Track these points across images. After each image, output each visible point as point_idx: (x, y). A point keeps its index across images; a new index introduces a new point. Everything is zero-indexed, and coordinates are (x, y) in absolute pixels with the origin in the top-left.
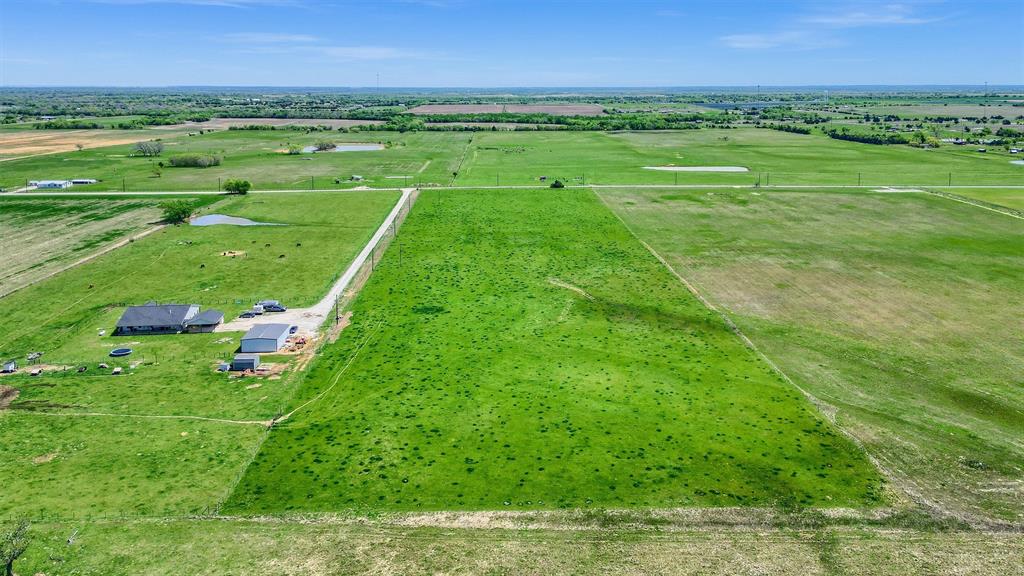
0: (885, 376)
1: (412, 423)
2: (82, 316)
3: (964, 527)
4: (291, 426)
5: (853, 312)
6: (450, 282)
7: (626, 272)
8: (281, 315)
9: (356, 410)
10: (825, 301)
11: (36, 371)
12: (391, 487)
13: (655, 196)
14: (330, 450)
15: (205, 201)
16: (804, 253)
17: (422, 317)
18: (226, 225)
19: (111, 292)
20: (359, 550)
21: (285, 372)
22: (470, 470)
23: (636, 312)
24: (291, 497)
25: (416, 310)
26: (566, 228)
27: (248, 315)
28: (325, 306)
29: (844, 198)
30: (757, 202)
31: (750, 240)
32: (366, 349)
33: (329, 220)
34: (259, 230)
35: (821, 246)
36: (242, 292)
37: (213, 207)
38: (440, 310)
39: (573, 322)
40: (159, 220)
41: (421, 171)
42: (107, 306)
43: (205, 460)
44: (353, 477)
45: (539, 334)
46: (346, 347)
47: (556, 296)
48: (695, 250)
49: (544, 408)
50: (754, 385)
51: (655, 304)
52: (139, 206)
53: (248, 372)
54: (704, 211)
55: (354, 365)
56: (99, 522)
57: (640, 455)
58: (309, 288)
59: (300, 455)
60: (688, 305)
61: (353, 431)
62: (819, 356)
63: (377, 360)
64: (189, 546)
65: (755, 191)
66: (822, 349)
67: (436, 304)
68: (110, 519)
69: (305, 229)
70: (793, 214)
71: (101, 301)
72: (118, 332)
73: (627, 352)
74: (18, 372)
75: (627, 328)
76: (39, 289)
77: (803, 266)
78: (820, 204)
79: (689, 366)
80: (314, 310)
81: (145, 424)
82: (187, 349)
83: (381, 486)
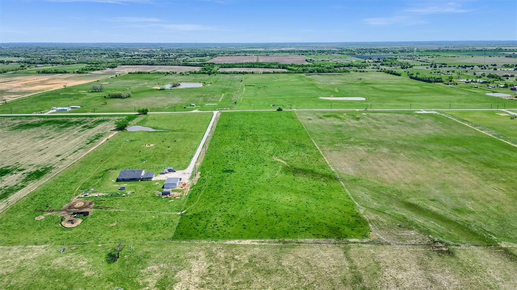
0: (386, 197)
1: (226, 213)
2: (103, 174)
3: (389, 244)
4: (187, 214)
5: (385, 172)
6: (235, 159)
7: (303, 154)
8: (175, 173)
9: (207, 209)
10: (376, 167)
11: (97, 195)
12: (221, 233)
13: (321, 115)
14: (201, 222)
15: (131, 118)
16: (376, 145)
17: (226, 174)
18: (143, 131)
19: (109, 163)
20: (213, 250)
21: (181, 196)
22: (245, 228)
23: (304, 172)
24: (191, 236)
25: (224, 171)
26: (282, 132)
27: (163, 173)
28: (190, 169)
29: (402, 116)
30: (364, 118)
31: (356, 138)
32: (207, 187)
33: (185, 128)
34: (157, 134)
35: (383, 141)
36: (158, 163)
37: (135, 121)
38: (232, 171)
39: (281, 176)
40: (114, 128)
41: (220, 101)
42: (110, 169)
43: (163, 225)
44: (209, 230)
45: (269, 181)
46: (200, 186)
47: (275, 165)
48: (332, 143)
49: (268, 208)
50: (340, 200)
51: (312, 168)
52: (103, 121)
53: (168, 196)
54: (340, 123)
55: (204, 193)
56: (137, 243)
57: (298, 223)
58: (183, 161)
59: (192, 224)
60: (324, 169)
61: (207, 216)
62: (366, 189)
63: (212, 191)
64: (165, 249)
65: (364, 112)
66: (367, 187)
67: (230, 169)
68: (140, 241)
69: (175, 133)
70: (378, 125)
71: (106, 167)
72: (118, 180)
73: (299, 188)
74: (90, 196)
75: (301, 178)
76: (82, 162)
77: (373, 151)
78: (390, 119)
79: (319, 193)
80: (186, 171)
81: (140, 214)
82: (144, 187)
83: (218, 233)
